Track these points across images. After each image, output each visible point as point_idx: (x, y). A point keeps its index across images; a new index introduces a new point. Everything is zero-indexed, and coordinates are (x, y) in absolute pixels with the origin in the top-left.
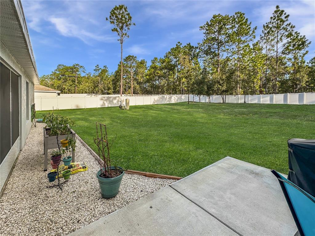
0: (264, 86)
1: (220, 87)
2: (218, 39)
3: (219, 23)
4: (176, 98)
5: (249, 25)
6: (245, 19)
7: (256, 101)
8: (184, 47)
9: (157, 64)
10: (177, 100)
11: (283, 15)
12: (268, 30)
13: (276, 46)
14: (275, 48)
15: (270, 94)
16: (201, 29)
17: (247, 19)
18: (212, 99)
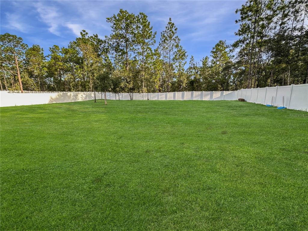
0: (162, 86)
1: (128, 84)
2: (126, 37)
3: (127, 20)
4: (84, 96)
5: (151, 28)
6: (148, 22)
7: (156, 99)
8: (90, 37)
9: (58, 54)
10: (86, 98)
11: (174, 27)
12: (164, 39)
13: (169, 54)
14: (169, 55)
15: (165, 92)
16: (108, 20)
17: (149, 22)
18: (122, 96)
